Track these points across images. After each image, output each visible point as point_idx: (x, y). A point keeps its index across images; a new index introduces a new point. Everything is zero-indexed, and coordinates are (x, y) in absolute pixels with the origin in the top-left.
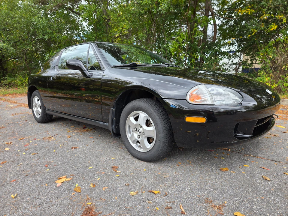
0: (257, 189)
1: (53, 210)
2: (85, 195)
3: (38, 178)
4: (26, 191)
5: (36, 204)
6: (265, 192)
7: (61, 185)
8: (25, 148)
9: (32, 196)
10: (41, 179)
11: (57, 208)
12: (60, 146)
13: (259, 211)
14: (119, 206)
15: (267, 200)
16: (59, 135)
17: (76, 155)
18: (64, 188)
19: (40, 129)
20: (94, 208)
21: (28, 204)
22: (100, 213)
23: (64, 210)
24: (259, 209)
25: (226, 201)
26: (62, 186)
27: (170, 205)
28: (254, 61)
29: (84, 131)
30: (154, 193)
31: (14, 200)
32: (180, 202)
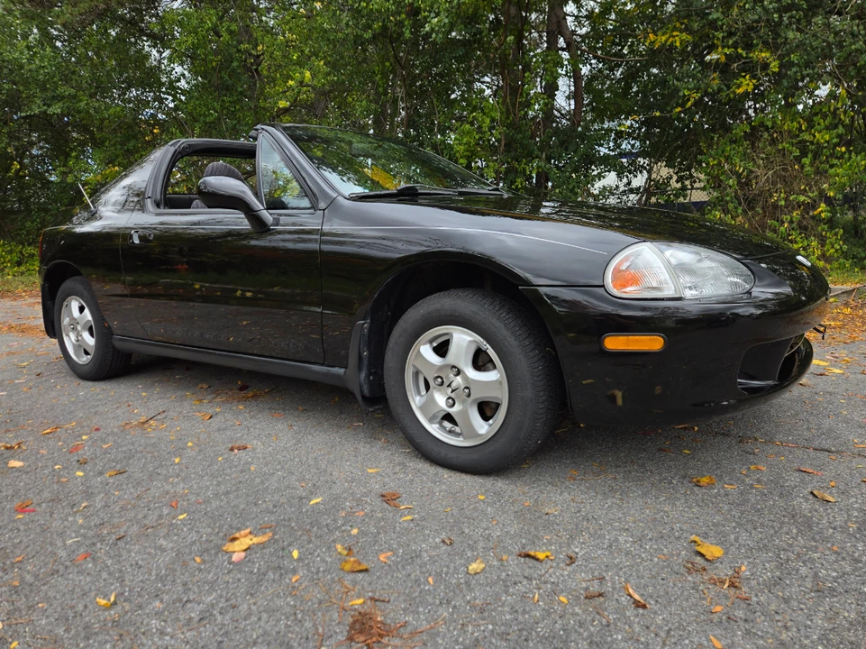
0: (810, 528)
1: (253, 630)
2: (333, 579)
3: (163, 542)
4: (141, 584)
5: (191, 618)
6: (834, 533)
7: (245, 557)
8: (76, 458)
9: (166, 597)
10: (171, 545)
11: (262, 623)
12: (190, 444)
13: (839, 583)
14: (449, 602)
15: (848, 554)
16: (171, 413)
17: (252, 469)
18: (260, 565)
19: (99, 400)
20: (378, 612)
21: (165, 621)
22: (401, 626)
23: (287, 626)
24: (837, 577)
25: (742, 563)
26: (249, 561)
27: (595, 587)
28: (687, 182)
29: (246, 399)
30: (537, 560)
31: (112, 612)
32: (619, 576)
